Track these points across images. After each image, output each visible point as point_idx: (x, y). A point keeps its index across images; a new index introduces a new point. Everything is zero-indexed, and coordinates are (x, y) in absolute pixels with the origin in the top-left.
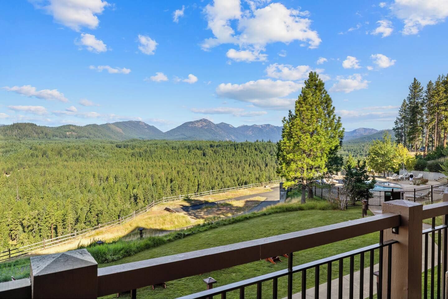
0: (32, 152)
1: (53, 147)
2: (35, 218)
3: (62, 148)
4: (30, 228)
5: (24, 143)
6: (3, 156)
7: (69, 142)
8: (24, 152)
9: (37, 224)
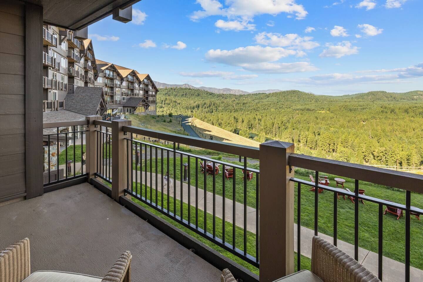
0: (382, 109)
1: (400, 106)
2: (382, 152)
3: (408, 108)
4: (378, 158)
5: (376, 104)
6: (361, 111)
7: (416, 103)
8: (376, 110)
9: (385, 157)
